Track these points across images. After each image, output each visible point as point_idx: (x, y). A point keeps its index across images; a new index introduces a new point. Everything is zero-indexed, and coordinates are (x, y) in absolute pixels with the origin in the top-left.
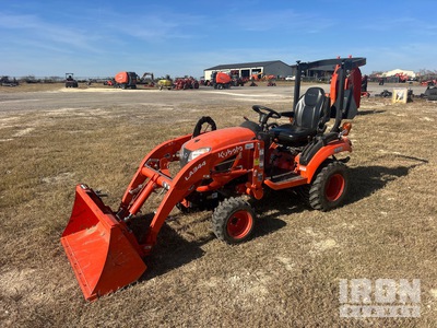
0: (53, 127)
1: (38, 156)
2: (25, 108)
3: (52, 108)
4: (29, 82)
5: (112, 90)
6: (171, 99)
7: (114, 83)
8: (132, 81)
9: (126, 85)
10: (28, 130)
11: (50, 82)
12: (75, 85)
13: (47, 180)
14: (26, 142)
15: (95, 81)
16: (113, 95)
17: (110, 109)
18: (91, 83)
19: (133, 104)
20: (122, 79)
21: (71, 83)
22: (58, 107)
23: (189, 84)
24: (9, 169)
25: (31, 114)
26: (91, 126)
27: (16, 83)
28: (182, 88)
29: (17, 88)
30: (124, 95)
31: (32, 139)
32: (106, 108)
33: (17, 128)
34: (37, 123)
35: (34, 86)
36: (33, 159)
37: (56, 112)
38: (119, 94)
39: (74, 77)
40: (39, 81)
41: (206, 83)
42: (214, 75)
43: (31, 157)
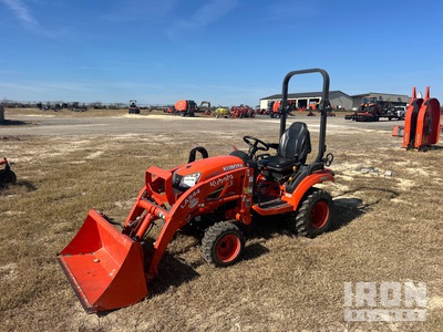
0: (120, 152)
1: (109, 179)
2: (94, 132)
3: (118, 132)
4: (96, 108)
5: (171, 117)
6: (229, 127)
7: (173, 111)
8: (191, 109)
9: (185, 113)
10: (99, 153)
11: (114, 108)
12: (137, 112)
13: (118, 204)
14: (98, 165)
15: (156, 108)
16: (173, 122)
17: (173, 136)
18: (152, 109)
19: (194, 132)
20: (181, 107)
21: (135, 109)
22: (124, 132)
23: (245, 113)
24: (85, 190)
25: (100, 138)
26: (156, 151)
27: (84, 108)
28: (238, 116)
29: (86, 113)
30: (183, 121)
31: (102, 162)
32: (168, 135)
33: (89, 151)
34: (105, 147)
35: (100, 112)
36: (105, 182)
37: (122, 137)
38: (178, 121)
39: (137, 104)
40: (105, 107)
41: (262, 112)
42: (271, 105)
43: (103, 179)
